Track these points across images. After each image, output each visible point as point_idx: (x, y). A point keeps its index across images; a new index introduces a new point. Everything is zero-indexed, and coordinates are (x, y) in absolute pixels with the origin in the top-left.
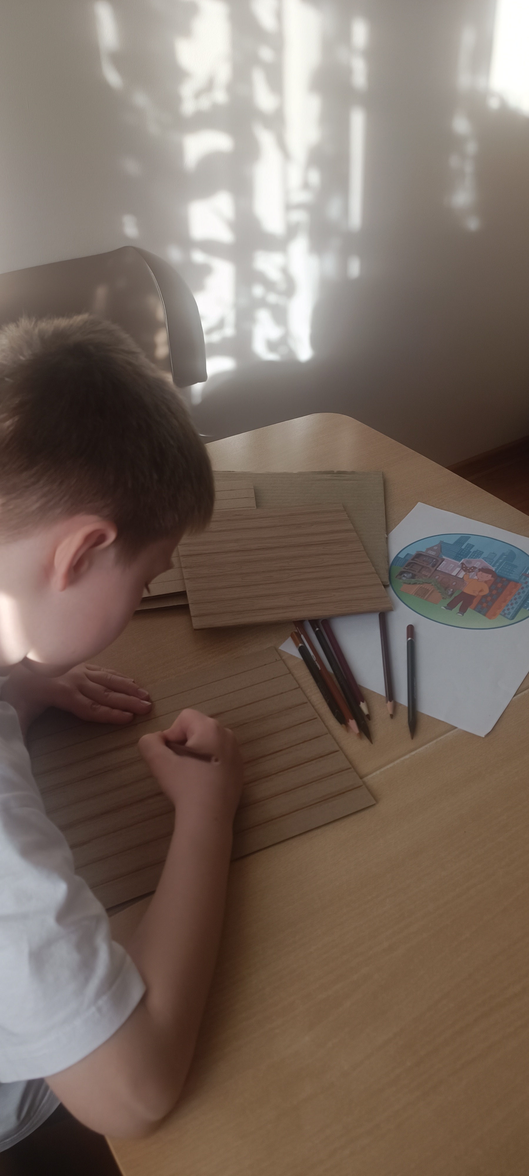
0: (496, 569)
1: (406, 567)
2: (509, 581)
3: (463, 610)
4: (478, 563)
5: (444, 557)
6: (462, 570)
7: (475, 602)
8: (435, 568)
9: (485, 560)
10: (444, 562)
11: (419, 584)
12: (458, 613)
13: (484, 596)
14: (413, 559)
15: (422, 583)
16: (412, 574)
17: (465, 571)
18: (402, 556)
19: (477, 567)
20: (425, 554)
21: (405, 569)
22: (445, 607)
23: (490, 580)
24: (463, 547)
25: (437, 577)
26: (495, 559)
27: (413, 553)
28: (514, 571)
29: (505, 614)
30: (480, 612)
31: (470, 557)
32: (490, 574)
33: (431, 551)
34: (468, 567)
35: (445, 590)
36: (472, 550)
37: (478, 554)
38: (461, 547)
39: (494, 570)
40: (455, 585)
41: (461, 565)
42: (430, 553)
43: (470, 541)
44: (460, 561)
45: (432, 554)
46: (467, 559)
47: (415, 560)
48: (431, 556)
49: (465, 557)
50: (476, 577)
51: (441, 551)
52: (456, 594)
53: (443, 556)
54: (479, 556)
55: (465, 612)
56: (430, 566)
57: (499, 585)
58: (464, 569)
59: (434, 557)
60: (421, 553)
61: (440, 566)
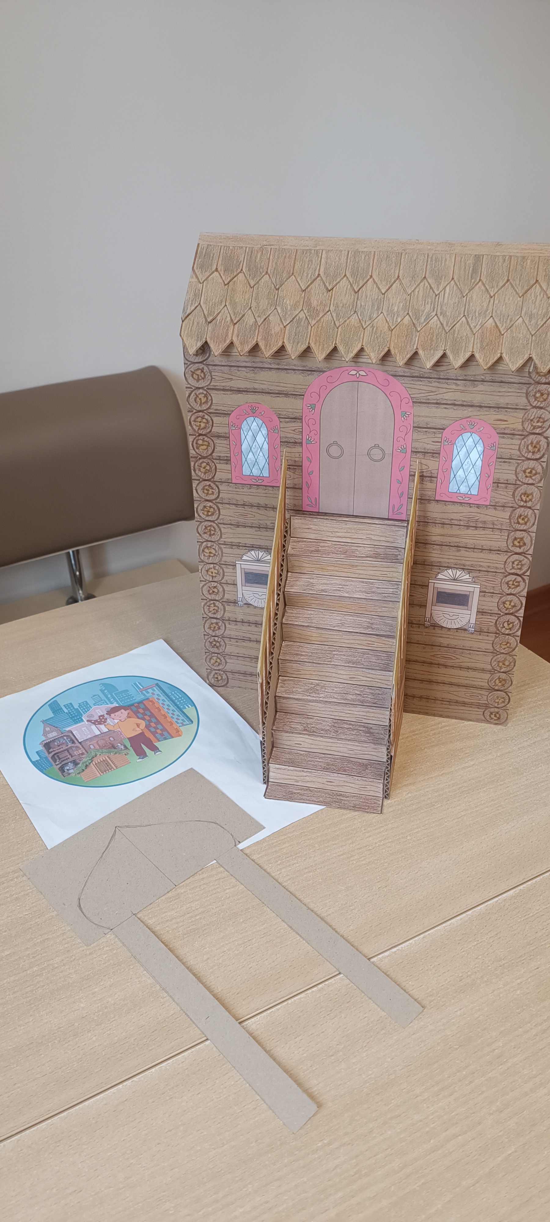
0: (118, 703)
1: (55, 762)
2: (141, 702)
3: (155, 749)
4: (99, 711)
5: (67, 729)
6: (97, 725)
7: (148, 735)
8: (76, 741)
9: (98, 705)
10: (74, 733)
11: (90, 763)
12: (155, 754)
13: (147, 727)
14: (49, 753)
15: (90, 761)
16: (71, 762)
17: (100, 723)
18: (36, 758)
19: (102, 714)
20: (49, 741)
21: (58, 764)
22: (139, 759)
23: (128, 714)
24: (66, 711)
25: (92, 747)
26: (104, 698)
27: (41, 748)
28: (131, 695)
29: (182, 723)
30: (165, 739)
31: (83, 712)
32: (120, 710)
33: (50, 734)
34: (97, 720)
35: (115, 748)
36: (76, 707)
37: (86, 706)
38: (64, 712)
39: (117, 705)
40: (113, 738)
41: (90, 723)
42: (51, 736)
43: (62, 703)
44: (82, 721)
45: (54, 735)
46: (84, 715)
47: (52, 752)
48: (57, 737)
49: (82, 715)
50: (116, 721)
51: (56, 727)
52: (128, 745)
53: (64, 729)
54: (88, 706)
55: (158, 749)
56: (70, 745)
57: (141, 711)
58: (97, 723)
59: (60, 736)
60: (45, 742)
61: (77, 737)
